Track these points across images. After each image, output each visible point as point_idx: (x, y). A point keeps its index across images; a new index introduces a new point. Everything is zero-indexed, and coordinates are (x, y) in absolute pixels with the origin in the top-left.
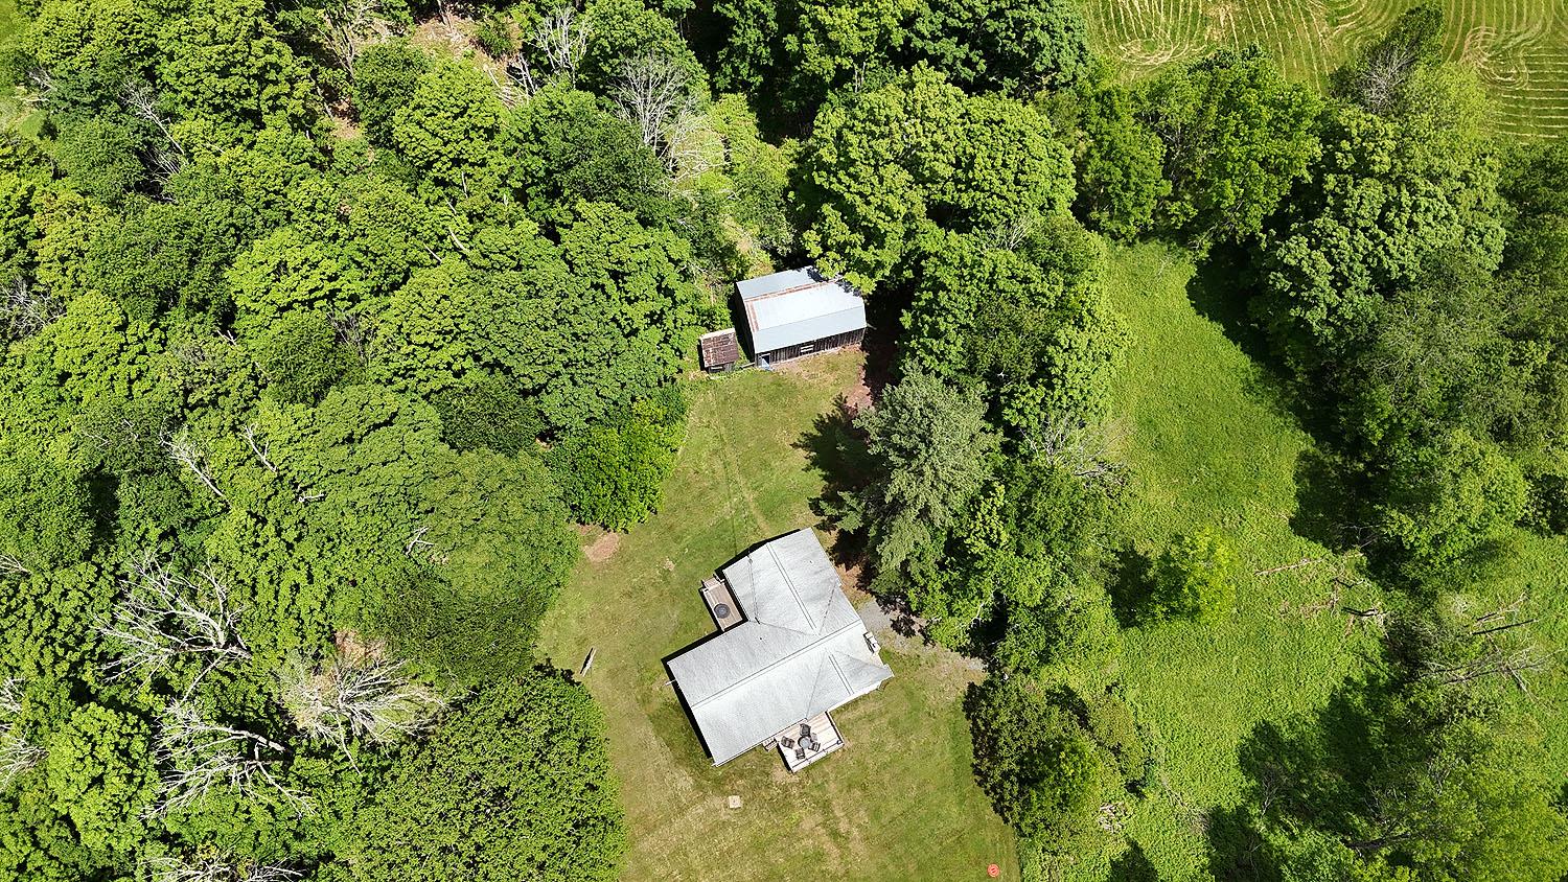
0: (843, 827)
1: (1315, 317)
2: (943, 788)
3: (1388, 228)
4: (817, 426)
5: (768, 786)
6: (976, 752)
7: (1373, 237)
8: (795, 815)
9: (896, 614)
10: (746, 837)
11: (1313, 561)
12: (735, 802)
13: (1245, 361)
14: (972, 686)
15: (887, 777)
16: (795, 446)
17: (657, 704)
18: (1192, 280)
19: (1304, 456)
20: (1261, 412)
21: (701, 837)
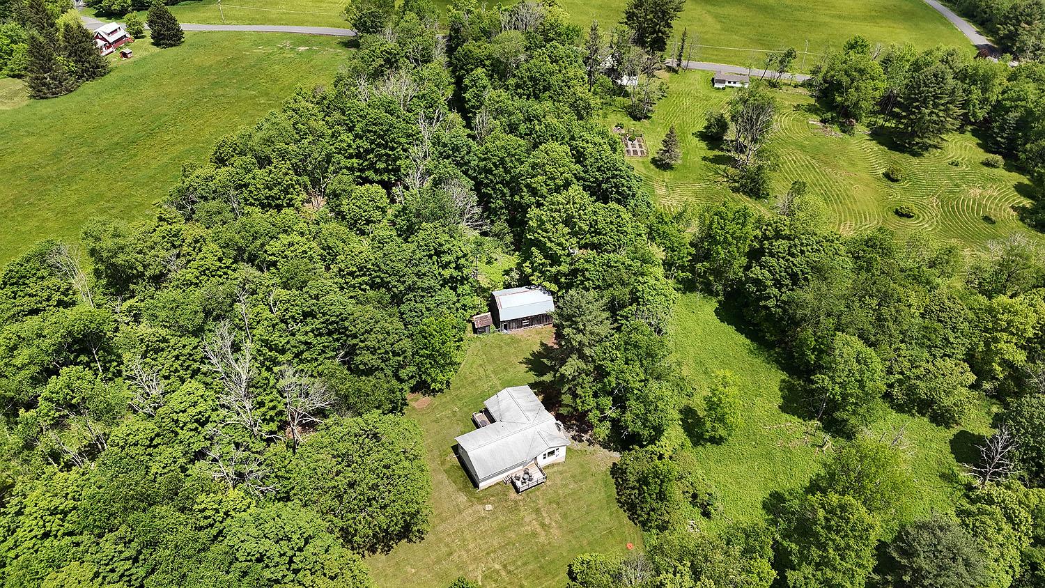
0: (547, 521)
1: (771, 303)
2: (601, 508)
3: (793, 255)
4: (531, 355)
5: (506, 501)
6: (618, 493)
7: (787, 260)
8: (521, 514)
9: (574, 433)
10: (494, 524)
11: (793, 423)
12: (489, 507)
13: (748, 342)
14: (614, 464)
15: (570, 500)
16: (520, 363)
17: (448, 466)
18: (717, 309)
19: (783, 381)
20: (759, 362)
21: (471, 524)
